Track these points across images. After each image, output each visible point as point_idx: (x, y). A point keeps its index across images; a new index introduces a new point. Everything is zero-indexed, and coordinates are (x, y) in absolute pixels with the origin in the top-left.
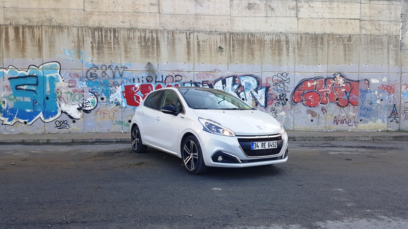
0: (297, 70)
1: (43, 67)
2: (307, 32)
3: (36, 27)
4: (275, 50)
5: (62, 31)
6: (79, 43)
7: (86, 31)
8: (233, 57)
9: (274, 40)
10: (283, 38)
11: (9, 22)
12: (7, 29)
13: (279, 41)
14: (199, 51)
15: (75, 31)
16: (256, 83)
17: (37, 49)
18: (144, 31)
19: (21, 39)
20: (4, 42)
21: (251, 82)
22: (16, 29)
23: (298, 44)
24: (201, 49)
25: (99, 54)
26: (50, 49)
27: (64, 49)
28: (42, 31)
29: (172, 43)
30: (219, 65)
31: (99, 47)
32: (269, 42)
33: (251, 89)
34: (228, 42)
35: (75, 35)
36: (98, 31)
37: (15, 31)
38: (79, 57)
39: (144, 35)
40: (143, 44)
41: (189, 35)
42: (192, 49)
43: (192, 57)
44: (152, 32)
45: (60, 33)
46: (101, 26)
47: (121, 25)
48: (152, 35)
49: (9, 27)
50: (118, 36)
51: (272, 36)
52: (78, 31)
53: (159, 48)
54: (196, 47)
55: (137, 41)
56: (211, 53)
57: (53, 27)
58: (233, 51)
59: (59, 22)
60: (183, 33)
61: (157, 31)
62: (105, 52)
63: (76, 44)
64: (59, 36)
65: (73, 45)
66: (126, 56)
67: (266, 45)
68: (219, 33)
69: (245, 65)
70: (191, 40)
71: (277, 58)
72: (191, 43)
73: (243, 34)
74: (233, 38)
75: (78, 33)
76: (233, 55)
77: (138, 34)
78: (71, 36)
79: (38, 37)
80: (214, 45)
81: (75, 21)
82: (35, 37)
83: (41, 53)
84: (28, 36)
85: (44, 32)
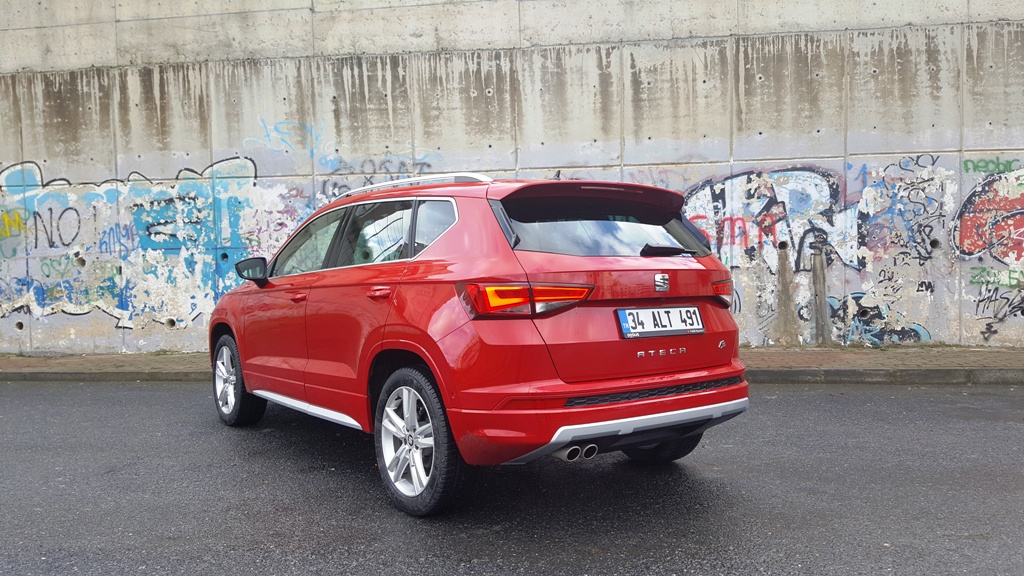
0: (969, 143)
1: (212, 173)
2: (1001, 16)
3: (194, 65)
4: (893, 82)
5: (258, 72)
6: (303, 103)
7: (318, 68)
8: (749, 111)
9: (886, 50)
10: (917, 42)
11: (128, 57)
12: (123, 76)
13: (903, 53)
14: (637, 100)
15: (290, 69)
16: (827, 192)
17: (196, 123)
18: (476, 54)
19: (158, 102)
20: (116, 111)
21: (811, 191)
22: (146, 75)
23: (970, 57)
24: (644, 96)
25: (354, 129)
26: (229, 123)
27: (263, 120)
28: (208, 77)
29: (556, 84)
30: (702, 141)
31: (354, 110)
32: (866, 59)
33: (812, 212)
34: (730, 68)
35: (292, 80)
36: (352, 64)
37: (143, 82)
38: (303, 141)
39: (475, 68)
40: (474, 94)
41: (608, 55)
42: (615, 99)
43: (616, 124)
44: (498, 57)
45: (254, 77)
46: (359, 52)
47: (414, 44)
48: (498, 66)
49: (129, 72)
50: (404, 77)
51: (876, 39)
52: (299, 69)
53: (520, 101)
54: (629, 92)
55: (456, 86)
56: (675, 106)
57: (236, 63)
58: (748, 93)
59: (251, 47)
60: (588, 50)
61: (511, 52)
62: (370, 125)
63: (295, 106)
64: (251, 86)
65: (286, 108)
66: (427, 133)
67: (860, 69)
68: (700, 41)
69: (787, 135)
70: (614, 70)
71: (897, 107)
72: (614, 80)
73: (780, 38)
74: (746, 52)
75: (299, 75)
76: (748, 105)
77: (458, 65)
78: (281, 84)
79: (198, 92)
80: (686, 81)
81: (291, 42)
82: (192, 92)
83: (206, 135)
84: (174, 91)
85: (212, 78)
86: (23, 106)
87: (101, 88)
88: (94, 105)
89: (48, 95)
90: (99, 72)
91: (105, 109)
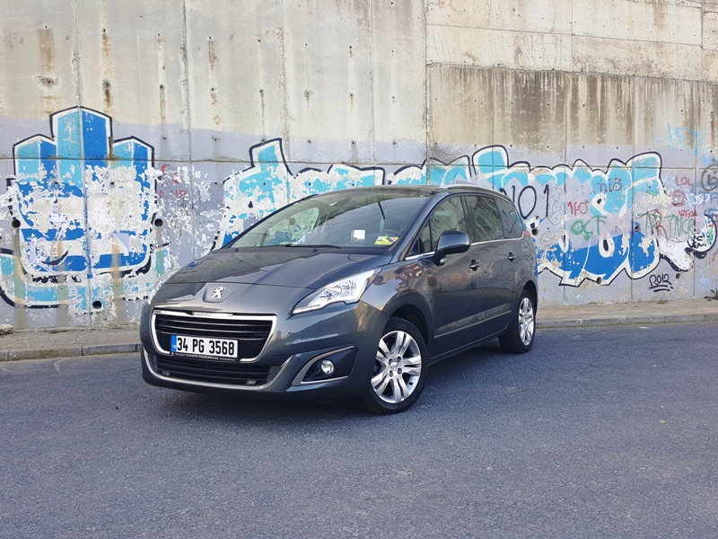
1: (633, 163)
3: (625, 78)
5: (667, 89)
6: (693, 114)
7: (704, 90)
11: (580, 66)
12: (575, 80)
15: (687, 85)
17: (624, 124)
19: (599, 104)
20: (568, 108)
22: (592, 82)
26: (646, 126)
27: (668, 126)
28: (634, 87)
35: (687, 98)
37: (589, 86)
38: (692, 143)
45: (664, 92)
49: (580, 78)
52: (693, 89)
57: (653, 80)
59: (664, 69)
63: (688, 116)
64: (661, 99)
65: (683, 118)
75: (692, 95)
78: (681, 98)
79: (627, 101)
81: (688, 68)
82: (623, 99)
83: (631, 134)
84: (611, 96)
85: (637, 89)
86: (495, 97)
87: (559, 88)
88: (552, 102)
89: (516, 90)
90: (558, 74)
91: (560, 106)
